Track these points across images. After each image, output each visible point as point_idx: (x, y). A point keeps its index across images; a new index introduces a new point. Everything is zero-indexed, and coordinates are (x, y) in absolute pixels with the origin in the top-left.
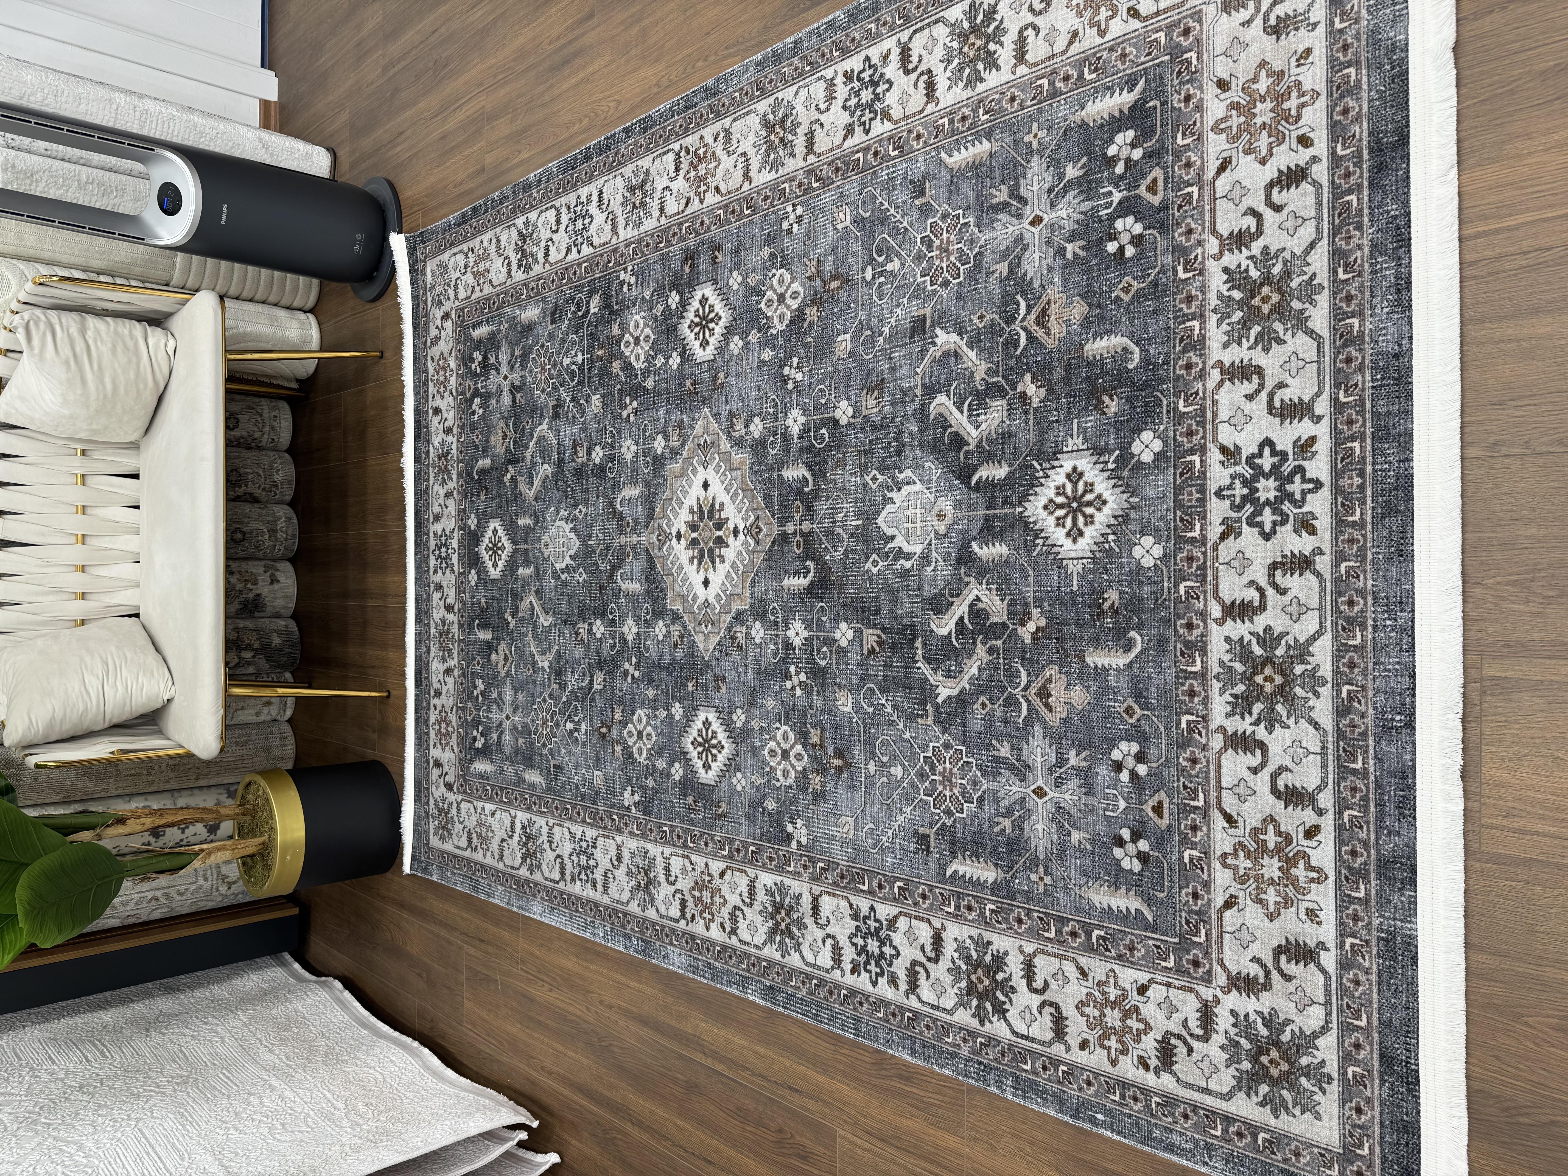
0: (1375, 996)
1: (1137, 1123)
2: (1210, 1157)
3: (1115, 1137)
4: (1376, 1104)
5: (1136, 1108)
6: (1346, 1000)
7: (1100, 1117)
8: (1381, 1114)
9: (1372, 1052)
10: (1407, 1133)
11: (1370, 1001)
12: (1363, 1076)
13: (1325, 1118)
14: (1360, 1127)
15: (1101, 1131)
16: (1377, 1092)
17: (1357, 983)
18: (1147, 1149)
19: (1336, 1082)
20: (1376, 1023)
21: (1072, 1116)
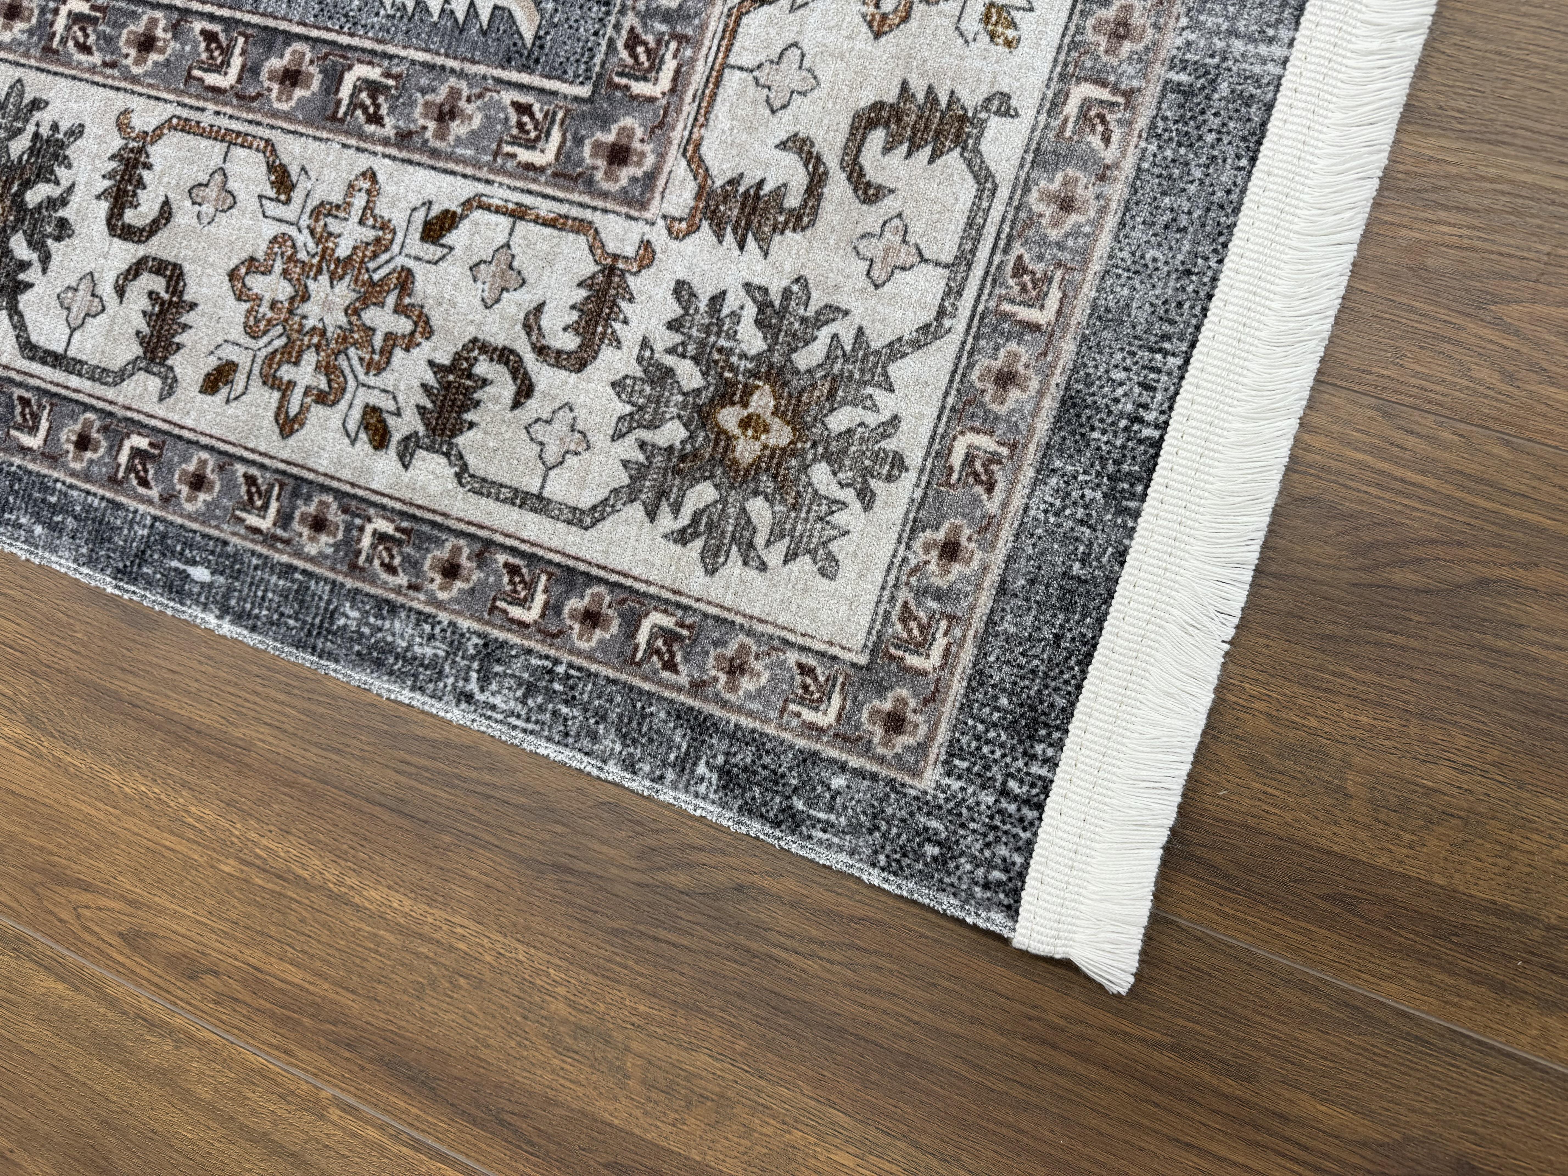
0: (1105, 240)
1: (303, 589)
2: (485, 680)
3: (227, 628)
4: (1006, 534)
5: (311, 549)
6: (1018, 249)
7: (200, 574)
8: (1010, 559)
9: (1041, 393)
10: (1069, 609)
11: (1085, 256)
12: (994, 459)
13: (848, 569)
14: (939, 595)
15: (193, 613)
16: (1017, 502)
17: (1067, 205)
18: (307, 659)
19: (911, 477)
20: (1080, 313)
21: (121, 574)
